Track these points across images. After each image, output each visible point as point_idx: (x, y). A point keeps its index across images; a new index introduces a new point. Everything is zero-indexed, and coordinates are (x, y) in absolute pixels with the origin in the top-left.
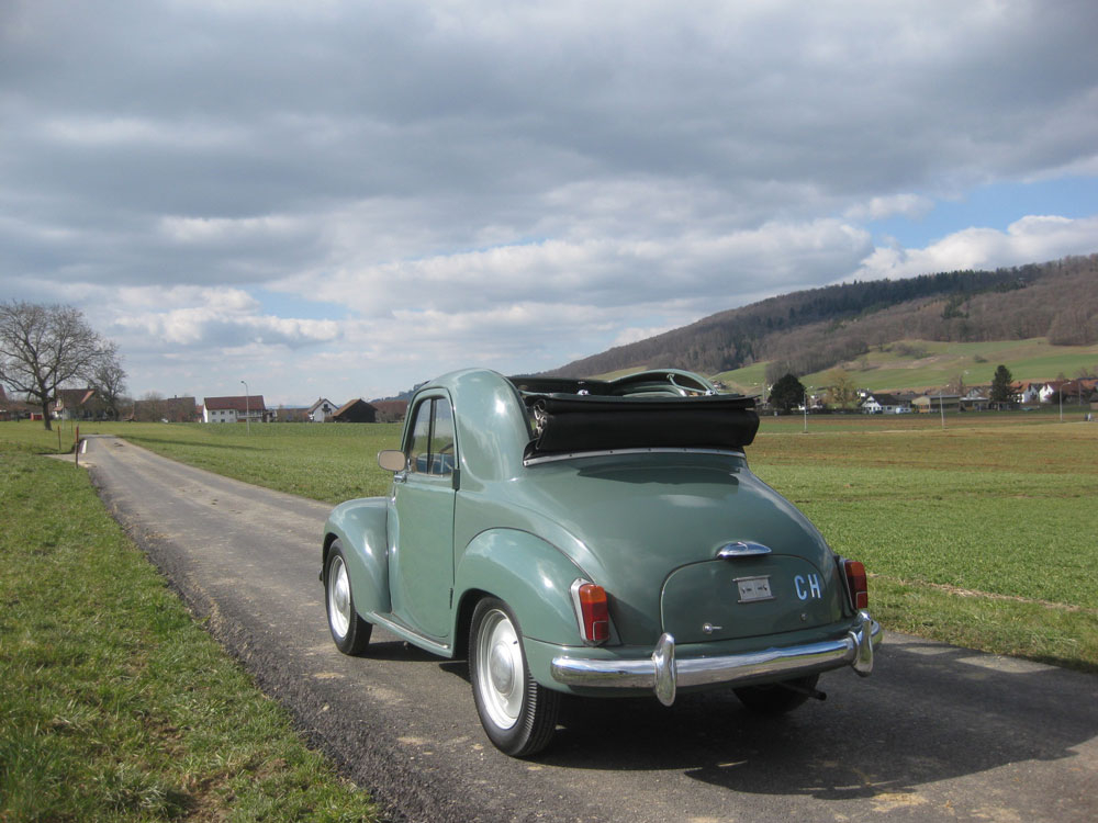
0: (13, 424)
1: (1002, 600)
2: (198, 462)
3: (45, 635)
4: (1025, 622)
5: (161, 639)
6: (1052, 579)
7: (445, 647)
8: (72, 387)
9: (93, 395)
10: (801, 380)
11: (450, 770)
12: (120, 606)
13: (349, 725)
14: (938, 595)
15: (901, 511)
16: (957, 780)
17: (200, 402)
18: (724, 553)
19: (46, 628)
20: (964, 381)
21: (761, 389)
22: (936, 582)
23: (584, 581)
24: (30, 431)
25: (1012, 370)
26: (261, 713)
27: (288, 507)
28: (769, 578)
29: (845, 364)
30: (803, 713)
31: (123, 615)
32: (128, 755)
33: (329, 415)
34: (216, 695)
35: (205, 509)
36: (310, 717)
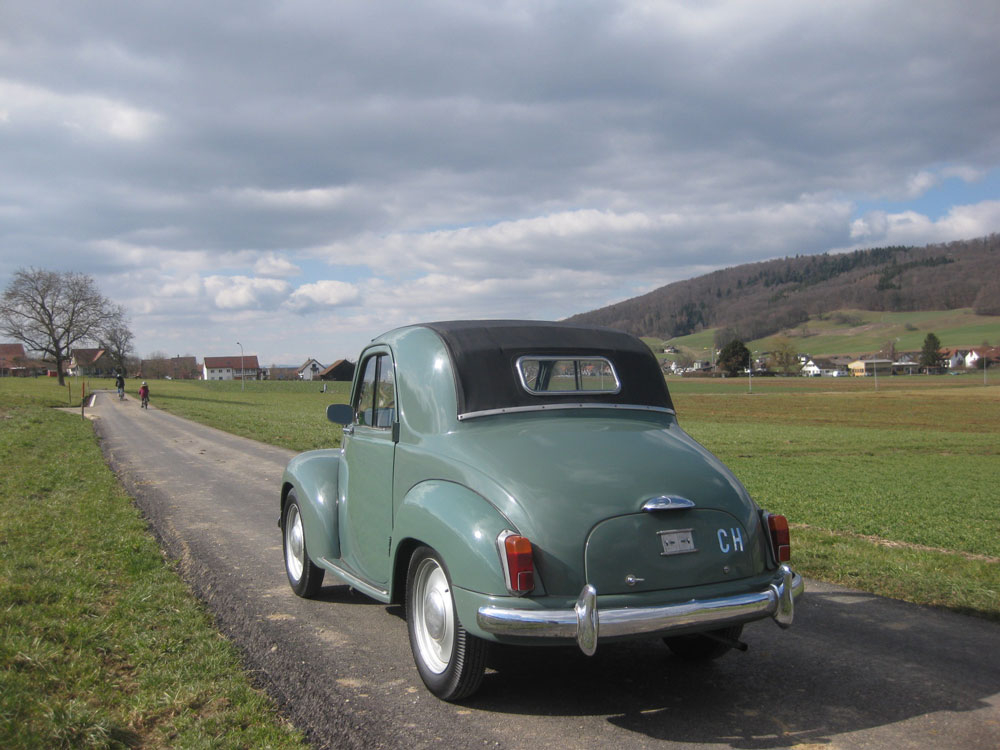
0: (32, 380)
1: (924, 550)
2: (193, 416)
3: (25, 574)
4: (947, 573)
5: (133, 580)
6: (973, 532)
7: (385, 593)
8: (83, 347)
9: (103, 354)
10: (748, 346)
11: (383, 712)
12: (102, 548)
13: (293, 666)
14: (864, 546)
15: (836, 466)
16: (875, 730)
17: (200, 361)
18: (649, 506)
19: (27, 567)
20: (896, 347)
21: (710, 353)
22: (864, 533)
23: (510, 533)
24: (46, 385)
25: (940, 338)
26: (213, 652)
27: (270, 457)
28: (692, 532)
29: (787, 331)
30: (727, 661)
31: (102, 556)
32: (82, 691)
33: (317, 374)
34: (174, 635)
35: (193, 458)
36: (259, 658)
